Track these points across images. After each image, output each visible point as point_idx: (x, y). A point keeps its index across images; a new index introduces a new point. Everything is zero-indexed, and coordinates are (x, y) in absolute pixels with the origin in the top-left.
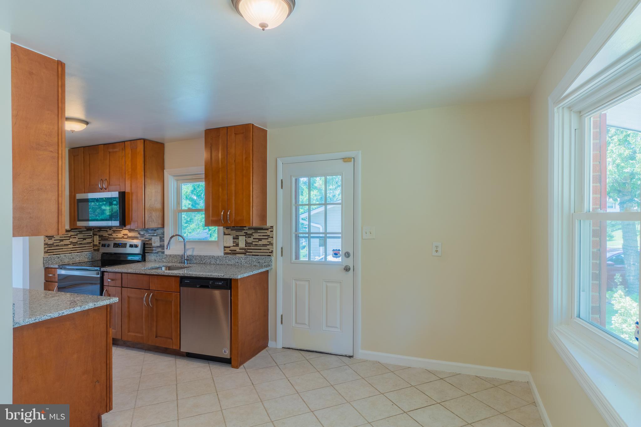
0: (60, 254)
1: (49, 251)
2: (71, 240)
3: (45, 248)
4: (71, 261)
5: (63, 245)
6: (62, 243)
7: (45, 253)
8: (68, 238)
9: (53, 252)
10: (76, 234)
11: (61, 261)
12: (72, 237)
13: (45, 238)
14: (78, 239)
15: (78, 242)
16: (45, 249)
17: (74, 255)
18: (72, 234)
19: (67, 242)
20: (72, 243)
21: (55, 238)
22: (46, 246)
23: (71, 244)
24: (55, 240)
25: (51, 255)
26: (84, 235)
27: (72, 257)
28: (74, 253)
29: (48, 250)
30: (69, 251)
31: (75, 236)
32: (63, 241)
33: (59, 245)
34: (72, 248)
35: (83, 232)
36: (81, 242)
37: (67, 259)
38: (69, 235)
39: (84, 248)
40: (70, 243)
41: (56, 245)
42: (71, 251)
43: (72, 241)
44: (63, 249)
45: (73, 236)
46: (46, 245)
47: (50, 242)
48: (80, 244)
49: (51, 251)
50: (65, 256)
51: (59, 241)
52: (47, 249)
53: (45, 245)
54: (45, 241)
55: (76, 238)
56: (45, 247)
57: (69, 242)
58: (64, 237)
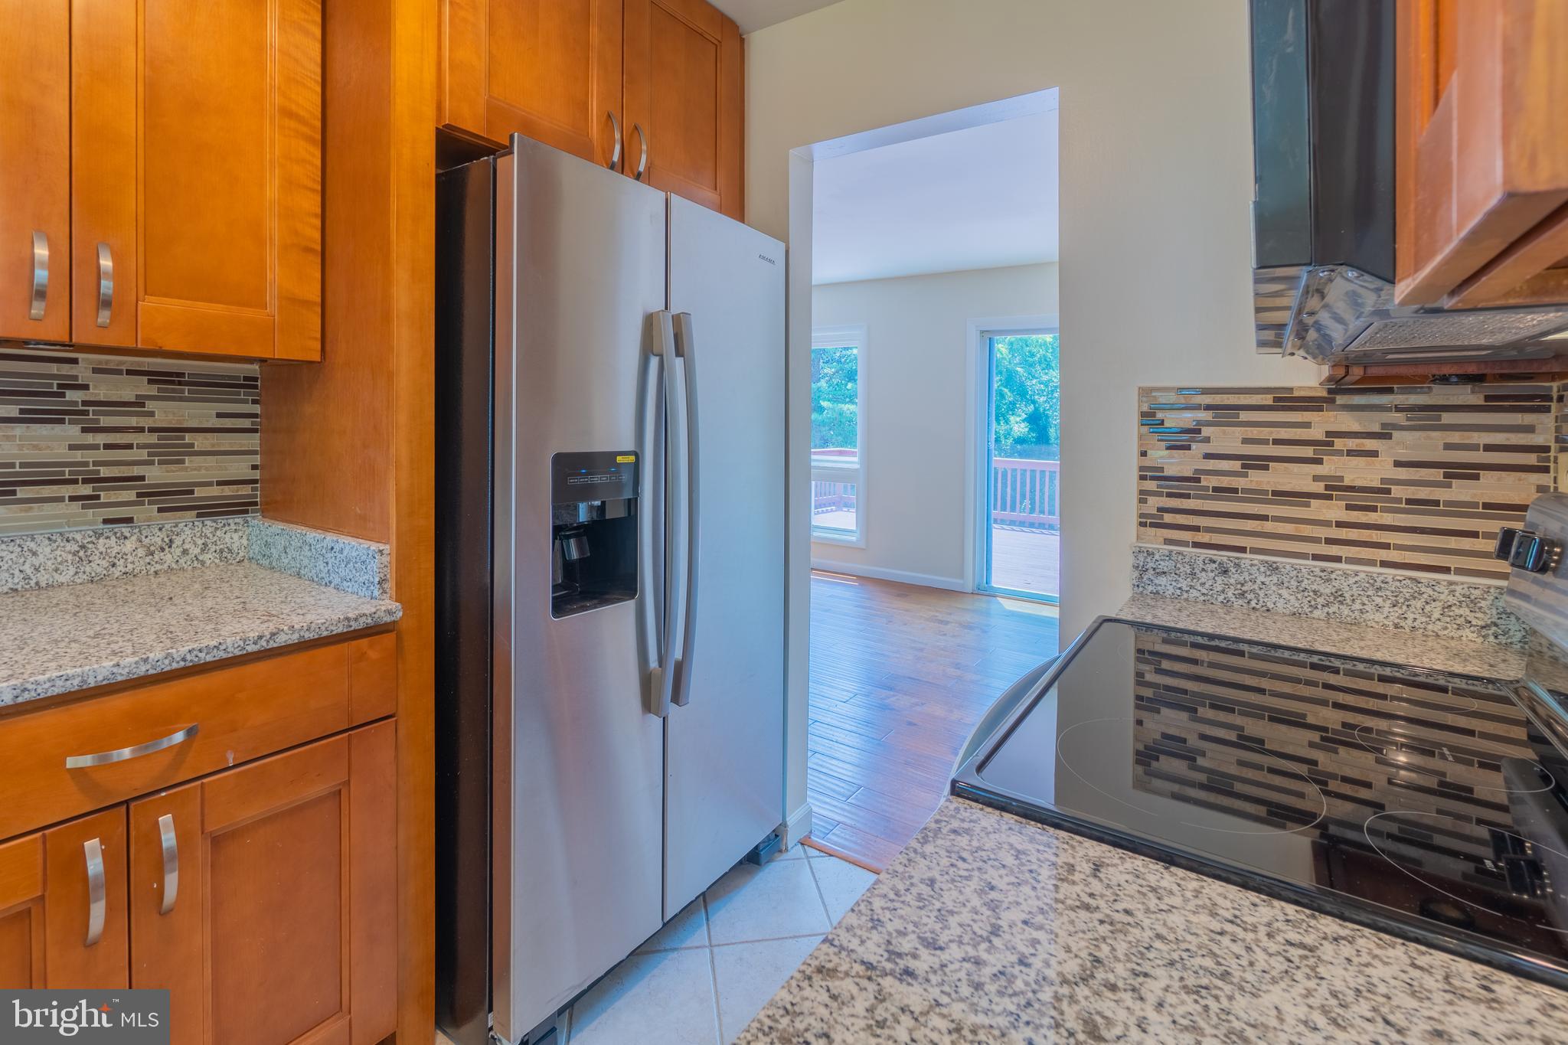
0: (1243, 550)
1: (1168, 518)
2: (1330, 466)
3: (1143, 496)
4: (1317, 613)
5: (1266, 492)
6: (1256, 479)
7: (1142, 524)
8: (1308, 452)
9: (1197, 529)
10: (1376, 428)
11: (1243, 595)
12: (1339, 444)
13: (1141, 437)
14: (1398, 464)
15: (1397, 491)
16: (1142, 501)
17: (1346, 575)
18: (1344, 428)
19: (1300, 478)
20: (1334, 488)
21: (1207, 440)
22: (1151, 485)
23: (1329, 498)
24: (1208, 456)
25: (1185, 544)
26: (1456, 437)
27: (1326, 589)
28: (1351, 561)
29: (1160, 510)
30: (1316, 540)
31: (1370, 444)
32: (1266, 468)
33: (1236, 491)
34: (1340, 524)
35: (1447, 418)
36: (1423, 493)
37: (1284, 592)
38: (1317, 433)
39: (1453, 543)
40: (1319, 488)
41: (1215, 489)
42: (1330, 541)
43: (1341, 479)
44: (1265, 518)
45: (1352, 444)
46: (1153, 478)
47: (1177, 464)
48: (1409, 501)
49: (1181, 519)
50: (1274, 569)
51: (1236, 465)
52: (1154, 503)
53: (1143, 478)
54: (1144, 454)
55: (1374, 454)
56: (1142, 492)
57: (1316, 478)
58: (1276, 442)
